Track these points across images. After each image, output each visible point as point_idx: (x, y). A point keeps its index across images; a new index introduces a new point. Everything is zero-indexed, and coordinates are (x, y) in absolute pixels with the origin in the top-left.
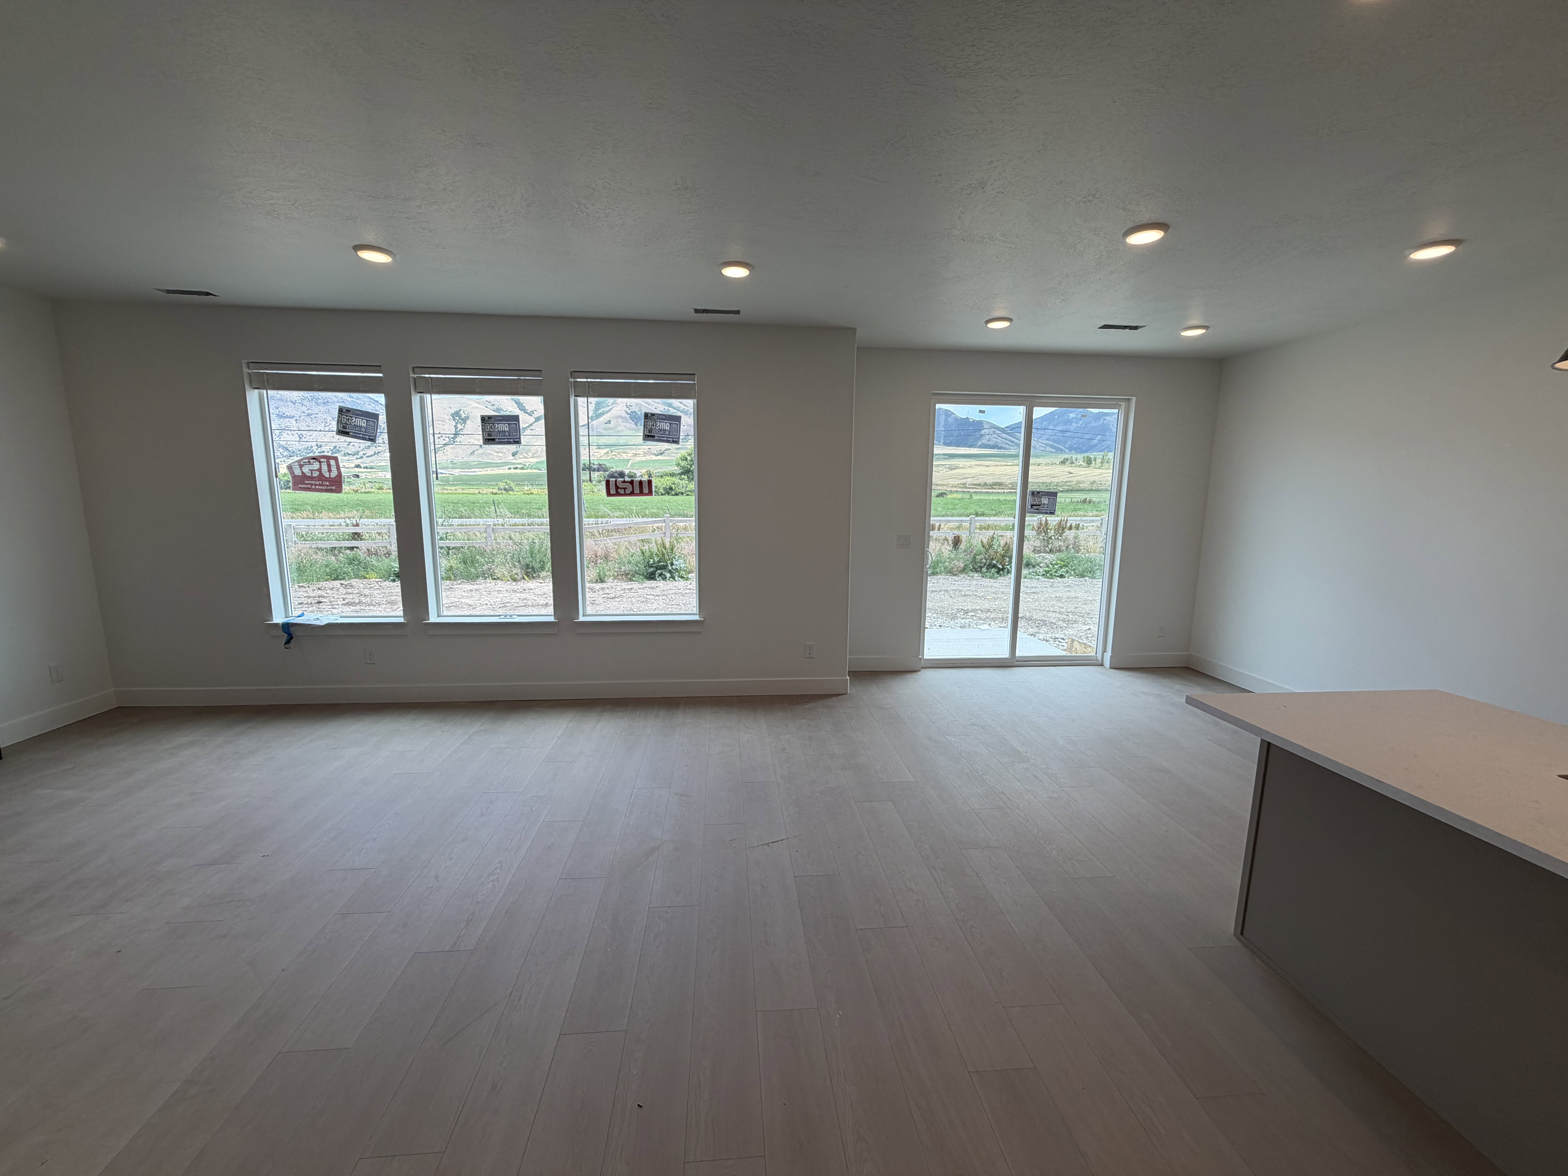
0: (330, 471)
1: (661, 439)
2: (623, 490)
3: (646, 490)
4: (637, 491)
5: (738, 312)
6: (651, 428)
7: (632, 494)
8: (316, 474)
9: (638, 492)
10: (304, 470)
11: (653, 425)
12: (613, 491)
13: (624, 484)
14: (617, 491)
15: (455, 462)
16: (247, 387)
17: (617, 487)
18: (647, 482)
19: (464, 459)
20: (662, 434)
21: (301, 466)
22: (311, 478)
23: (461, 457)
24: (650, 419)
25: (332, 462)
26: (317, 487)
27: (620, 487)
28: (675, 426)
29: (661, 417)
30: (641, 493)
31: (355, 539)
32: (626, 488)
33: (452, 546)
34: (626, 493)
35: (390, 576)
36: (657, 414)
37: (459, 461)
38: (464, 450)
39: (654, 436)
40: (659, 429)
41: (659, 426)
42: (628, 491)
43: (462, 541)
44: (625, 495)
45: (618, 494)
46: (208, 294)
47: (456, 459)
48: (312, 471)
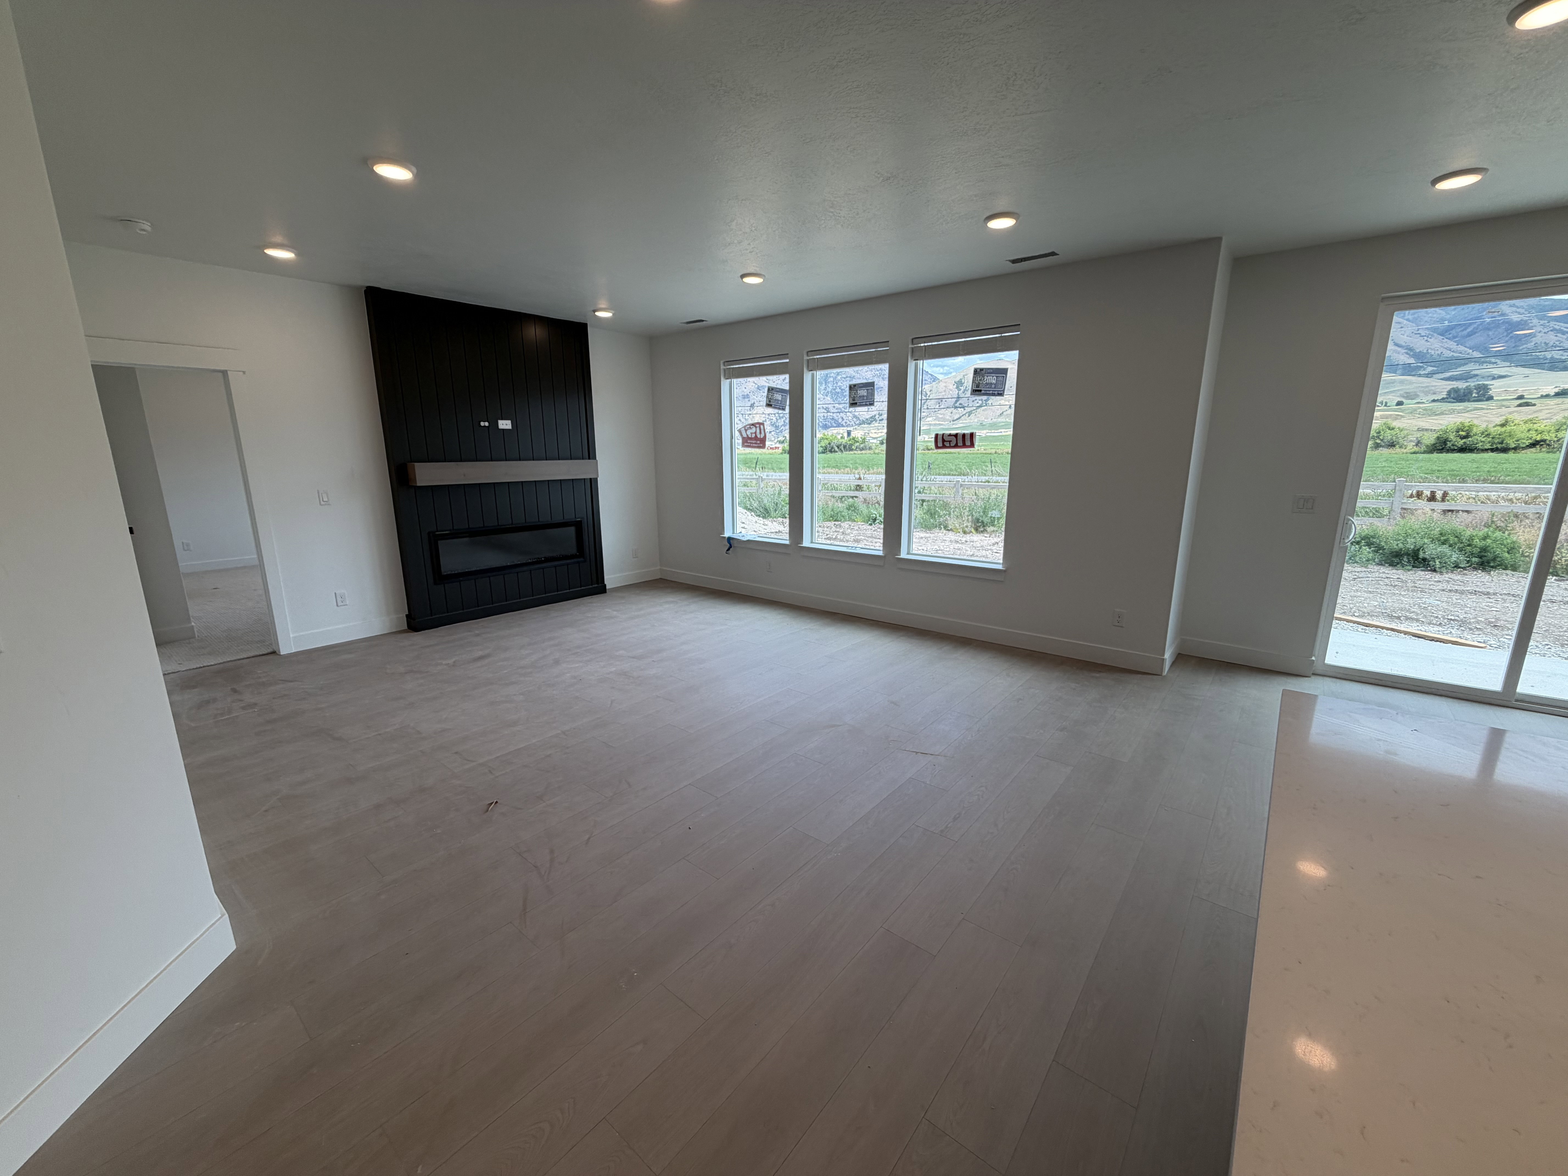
0: (760, 433)
1: (987, 392)
2: (948, 443)
3: (968, 443)
4: (960, 444)
5: (1053, 254)
6: (979, 383)
7: (956, 446)
8: (753, 436)
9: (962, 445)
10: (748, 434)
11: (981, 380)
12: (940, 444)
13: (950, 437)
14: (943, 444)
15: (984, 423)
16: (722, 379)
17: (944, 441)
18: (969, 435)
19: (993, 420)
20: (988, 388)
21: (746, 430)
22: (751, 439)
23: (990, 419)
24: (979, 374)
25: (762, 427)
26: (754, 445)
27: (946, 440)
28: (1000, 379)
29: (988, 371)
30: (964, 446)
31: (857, 490)
32: (951, 441)
33: (927, 499)
34: (951, 445)
35: (869, 521)
36: (986, 369)
37: (988, 422)
38: (994, 412)
39: (981, 391)
40: (986, 383)
41: (987, 380)
42: (953, 444)
43: (934, 495)
44: (950, 447)
45: (944, 447)
46: (703, 321)
47: (986, 420)
48: (752, 433)
